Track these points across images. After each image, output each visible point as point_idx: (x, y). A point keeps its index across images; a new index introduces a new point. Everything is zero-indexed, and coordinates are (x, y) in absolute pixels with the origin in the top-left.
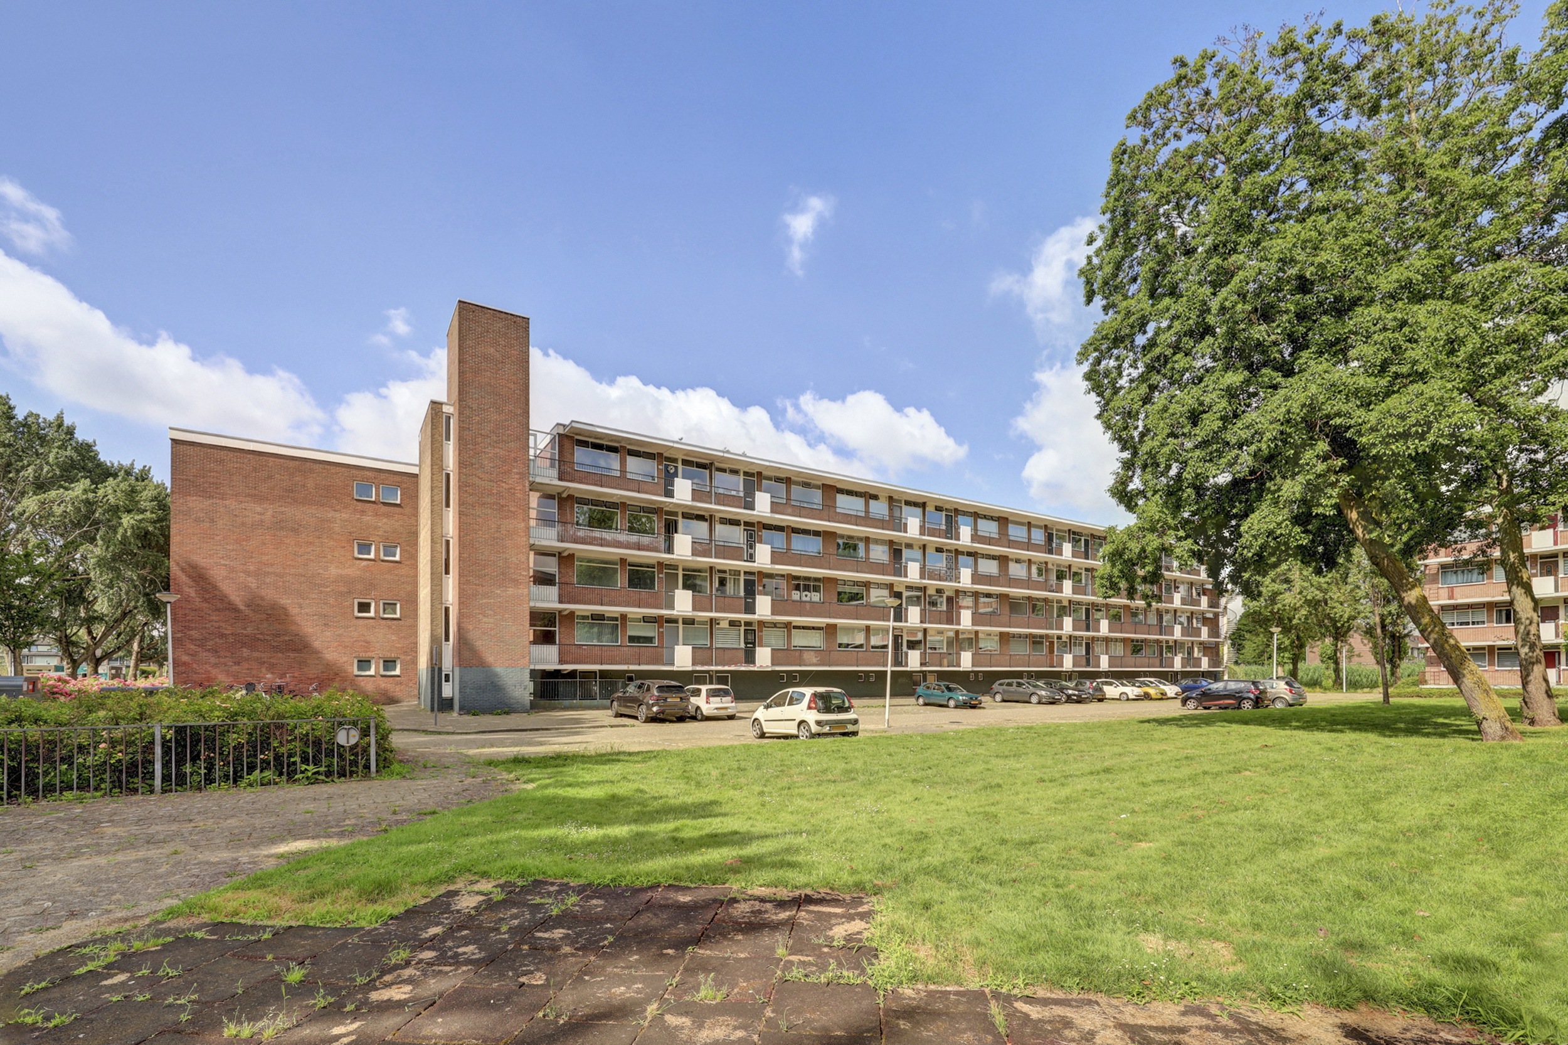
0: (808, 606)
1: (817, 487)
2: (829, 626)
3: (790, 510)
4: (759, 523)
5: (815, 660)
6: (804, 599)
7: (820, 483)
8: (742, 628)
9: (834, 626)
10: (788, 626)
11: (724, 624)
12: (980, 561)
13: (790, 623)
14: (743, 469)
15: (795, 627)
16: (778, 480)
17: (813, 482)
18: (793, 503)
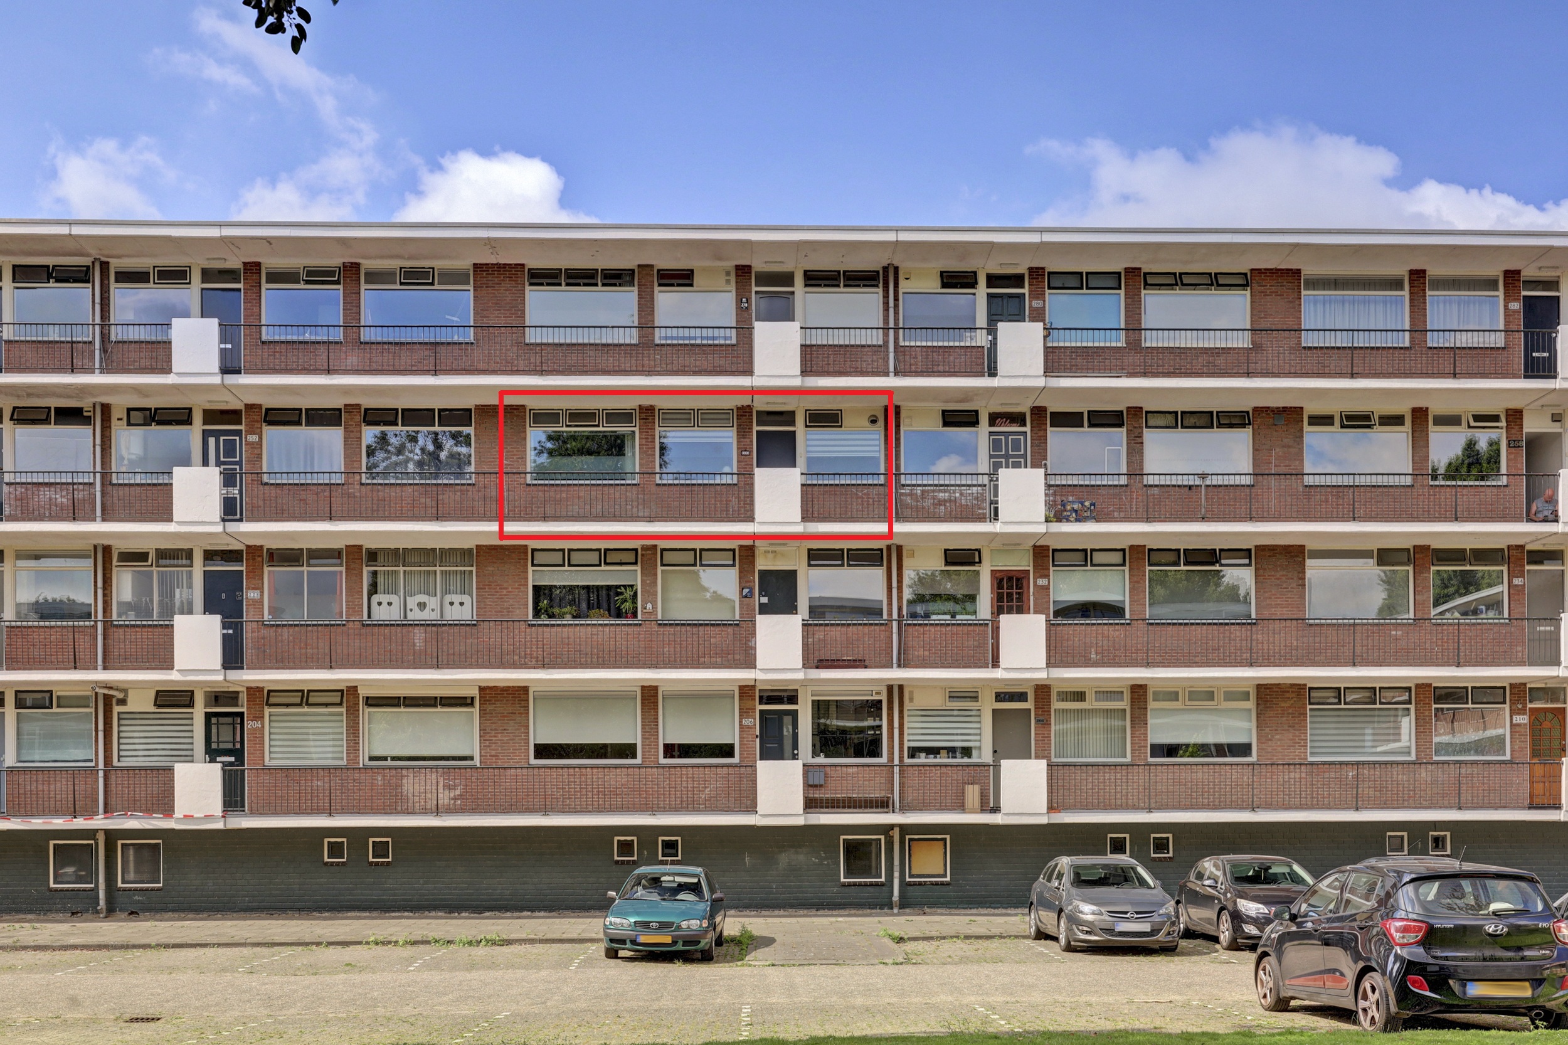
0: (418, 638)
1: (453, 278)
2: (489, 693)
3: (353, 360)
4: (250, 407)
5: (445, 798)
6: (415, 615)
7: (464, 263)
8: (199, 711)
9: (519, 694)
10: (348, 696)
11: (142, 702)
12: (1150, 437)
13: (353, 690)
14: (198, 262)
15: (372, 702)
16: (317, 276)
17: (439, 264)
18: (366, 335)
